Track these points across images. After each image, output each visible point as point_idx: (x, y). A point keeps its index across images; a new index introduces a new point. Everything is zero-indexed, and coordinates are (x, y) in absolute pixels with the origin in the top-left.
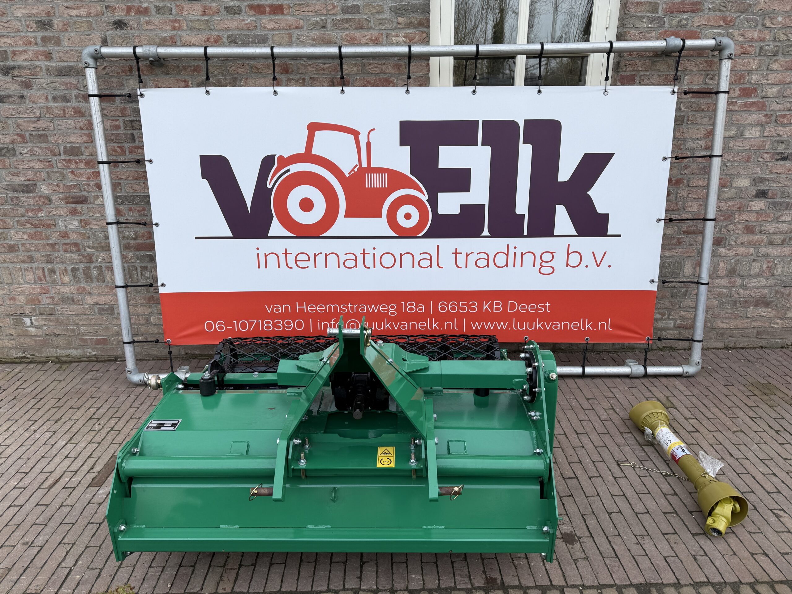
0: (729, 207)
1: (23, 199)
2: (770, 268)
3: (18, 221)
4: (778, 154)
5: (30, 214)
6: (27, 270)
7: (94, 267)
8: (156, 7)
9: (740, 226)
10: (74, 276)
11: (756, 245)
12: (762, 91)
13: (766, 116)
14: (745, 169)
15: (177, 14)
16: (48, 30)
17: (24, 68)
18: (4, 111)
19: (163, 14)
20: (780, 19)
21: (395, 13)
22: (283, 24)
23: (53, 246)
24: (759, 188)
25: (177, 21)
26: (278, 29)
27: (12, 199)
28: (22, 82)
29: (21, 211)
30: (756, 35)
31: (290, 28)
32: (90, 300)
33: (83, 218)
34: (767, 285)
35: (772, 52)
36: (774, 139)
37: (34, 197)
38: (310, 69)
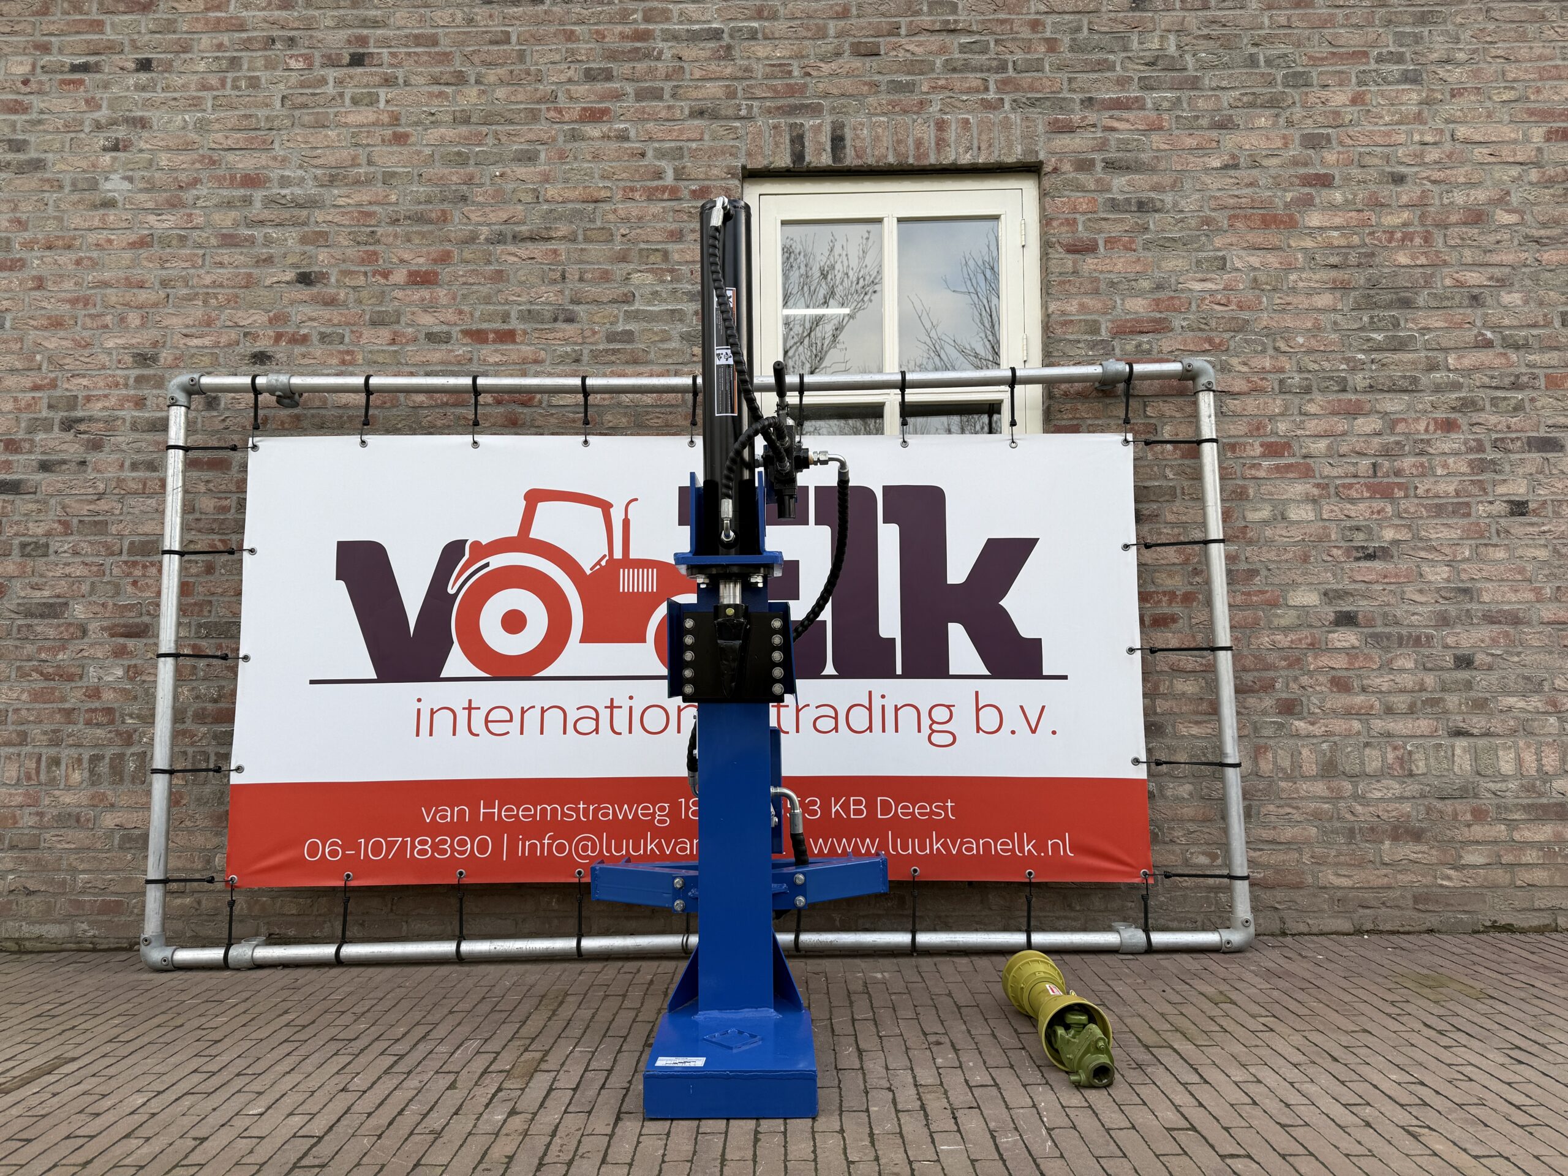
0: (1292, 642)
1: (39, 629)
2: (1401, 760)
3: (19, 668)
4: (1357, 549)
5: (43, 656)
6: (8, 758)
7: (133, 754)
8: (321, 333)
9: (1321, 679)
10: (92, 772)
11: (1363, 714)
12: (1301, 447)
13: (1318, 486)
14: (1304, 574)
15: (352, 343)
16: (149, 366)
17: (98, 420)
18: (49, 485)
19: (330, 343)
20: (1300, 340)
21: (688, 341)
22: (514, 357)
23: (68, 713)
24: (1338, 609)
25: (348, 352)
26: (505, 363)
27: (20, 627)
28: (88, 441)
29: (29, 649)
30: (1268, 364)
31: (524, 361)
32: (109, 820)
33: (133, 662)
34: (1406, 794)
35: (1300, 387)
36: (1343, 524)
37: (59, 626)
38: (553, 421)
